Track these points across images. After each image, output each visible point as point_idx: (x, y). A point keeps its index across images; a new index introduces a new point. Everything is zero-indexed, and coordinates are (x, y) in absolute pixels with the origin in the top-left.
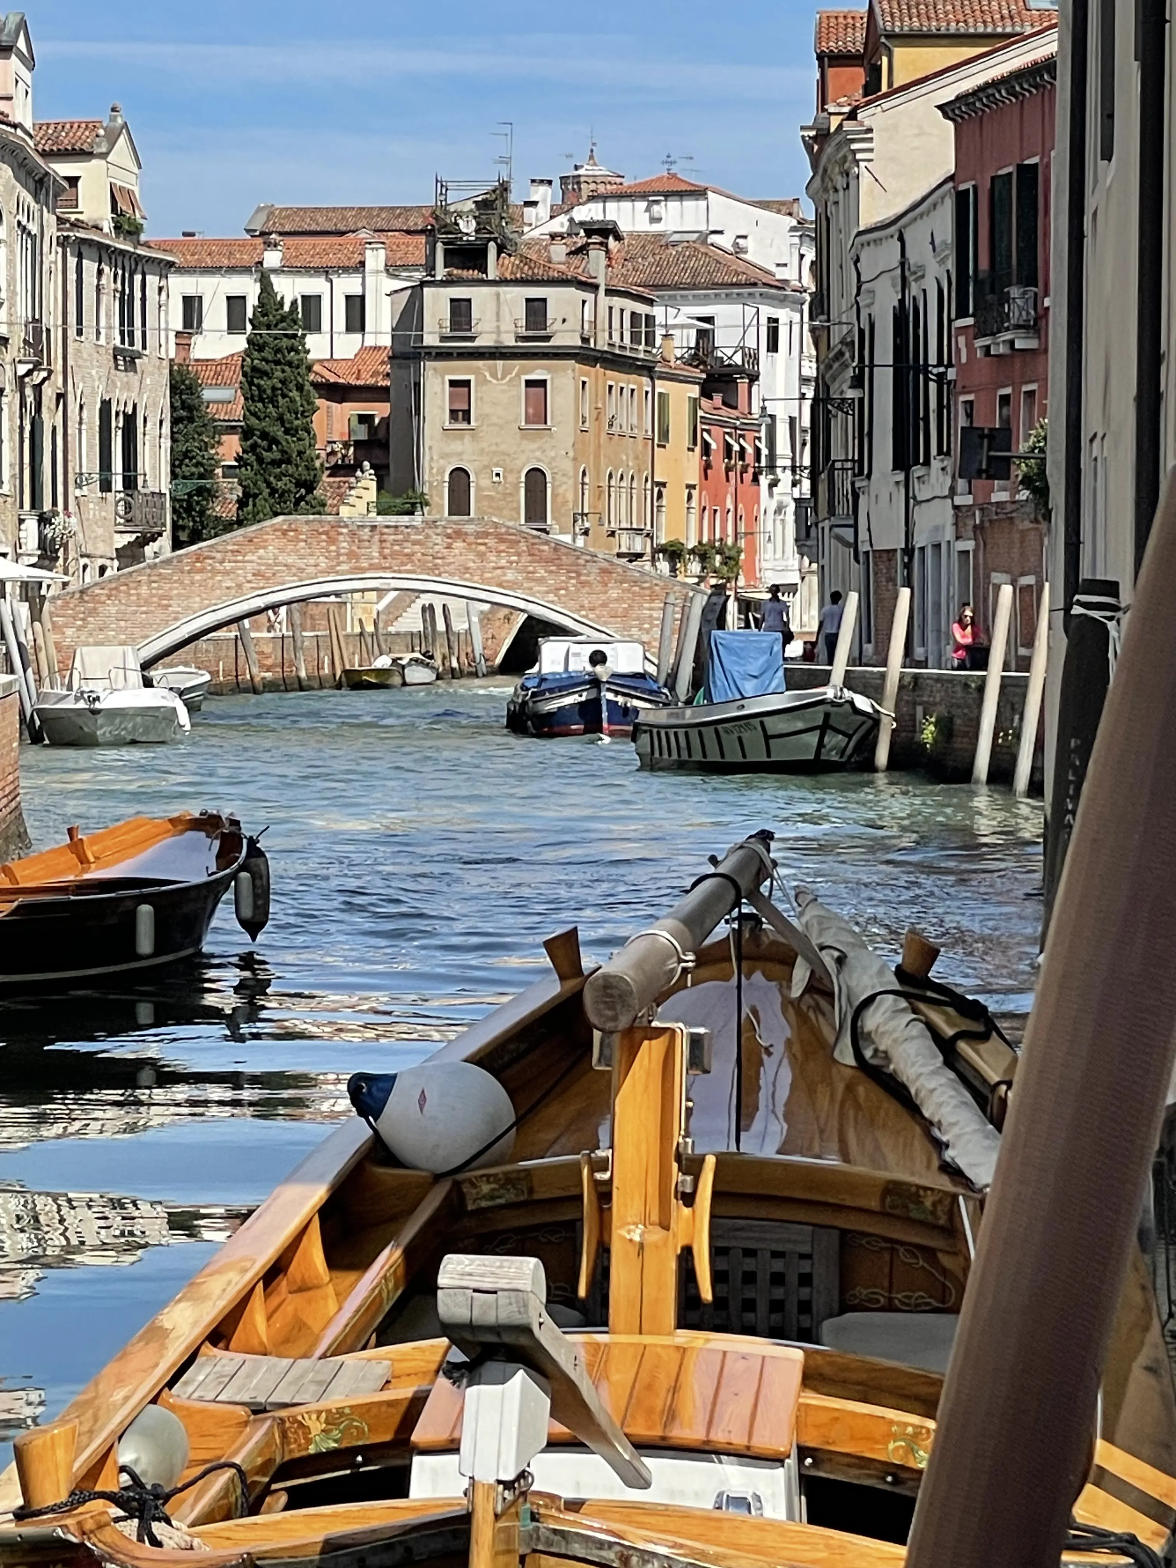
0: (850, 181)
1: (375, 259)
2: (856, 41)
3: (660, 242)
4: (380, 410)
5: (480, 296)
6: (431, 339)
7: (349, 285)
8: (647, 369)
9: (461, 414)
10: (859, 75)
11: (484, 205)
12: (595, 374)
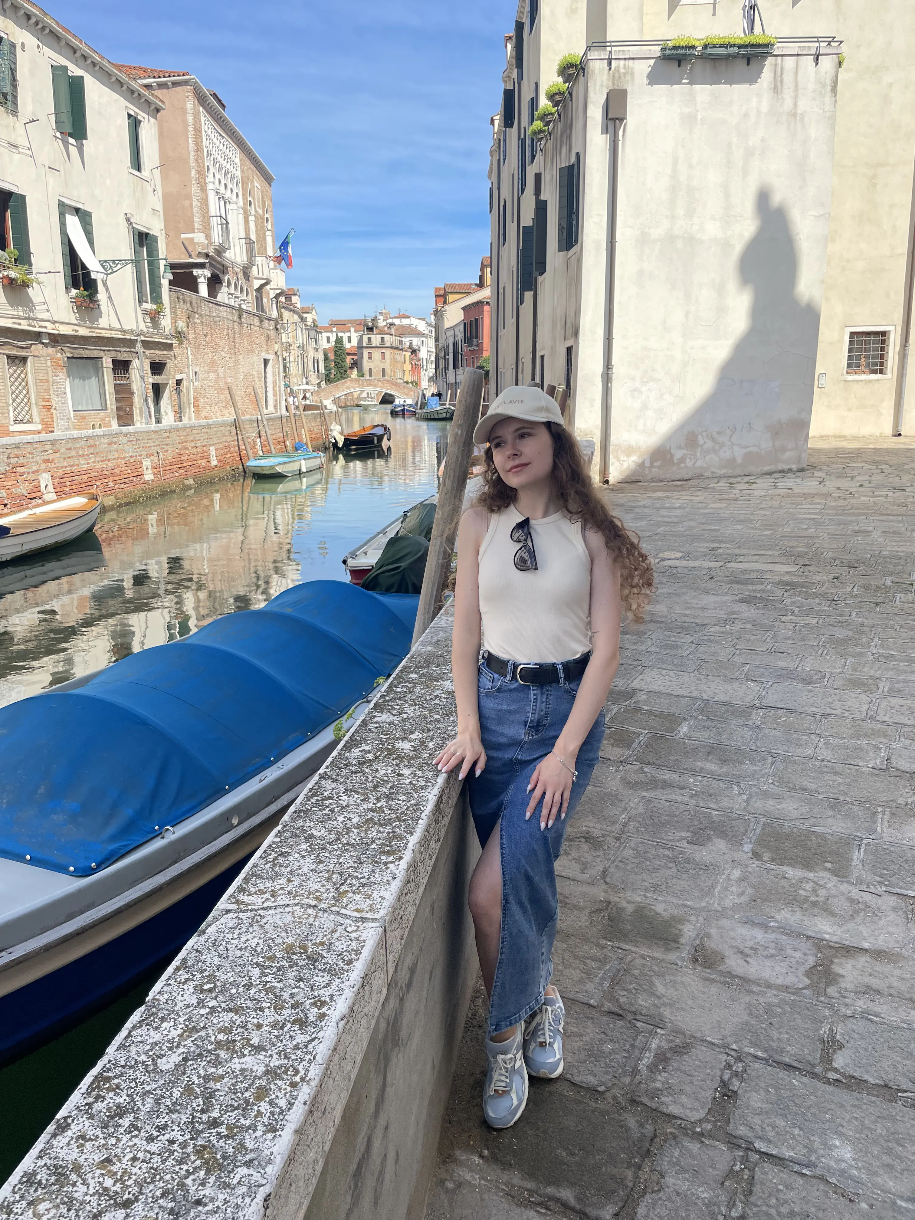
0: (443, 319)
1: (352, 329)
2: (442, 293)
3: (402, 326)
4: (355, 358)
5: (373, 337)
6: (364, 345)
7: (348, 334)
8: (402, 350)
9: (370, 358)
10: (442, 299)
11: (373, 320)
12: (392, 351)
